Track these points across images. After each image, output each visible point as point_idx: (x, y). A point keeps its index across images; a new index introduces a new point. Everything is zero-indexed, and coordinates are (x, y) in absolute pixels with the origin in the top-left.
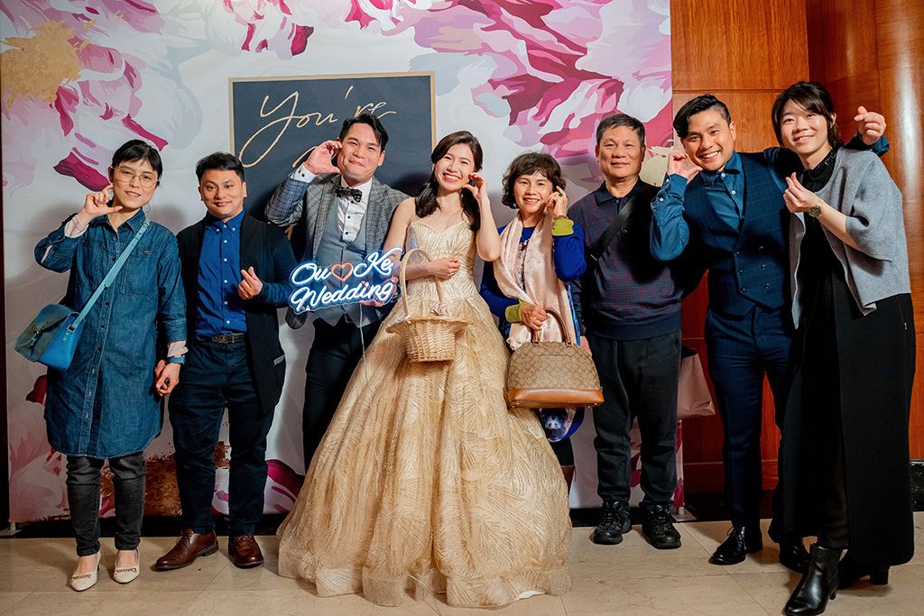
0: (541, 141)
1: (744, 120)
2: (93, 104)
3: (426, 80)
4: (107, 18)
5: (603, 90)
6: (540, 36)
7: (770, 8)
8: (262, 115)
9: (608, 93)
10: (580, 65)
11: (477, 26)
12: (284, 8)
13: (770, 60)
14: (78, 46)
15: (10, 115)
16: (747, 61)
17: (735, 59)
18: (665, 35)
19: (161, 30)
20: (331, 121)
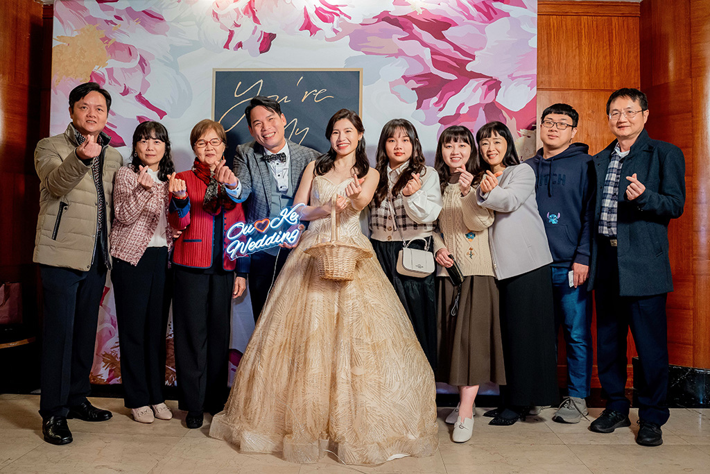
0: (439, 122)
1: (591, 111)
2: (116, 84)
3: (356, 74)
4: (129, 23)
5: (486, 86)
6: (441, 45)
7: (612, 30)
8: (236, 96)
9: (490, 89)
10: (469, 67)
11: (395, 37)
12: (256, 20)
13: (611, 67)
14: (107, 43)
15: (58, 91)
16: (593, 69)
17: (585, 65)
18: (532, 48)
19: (167, 33)
20: (285, 102)
